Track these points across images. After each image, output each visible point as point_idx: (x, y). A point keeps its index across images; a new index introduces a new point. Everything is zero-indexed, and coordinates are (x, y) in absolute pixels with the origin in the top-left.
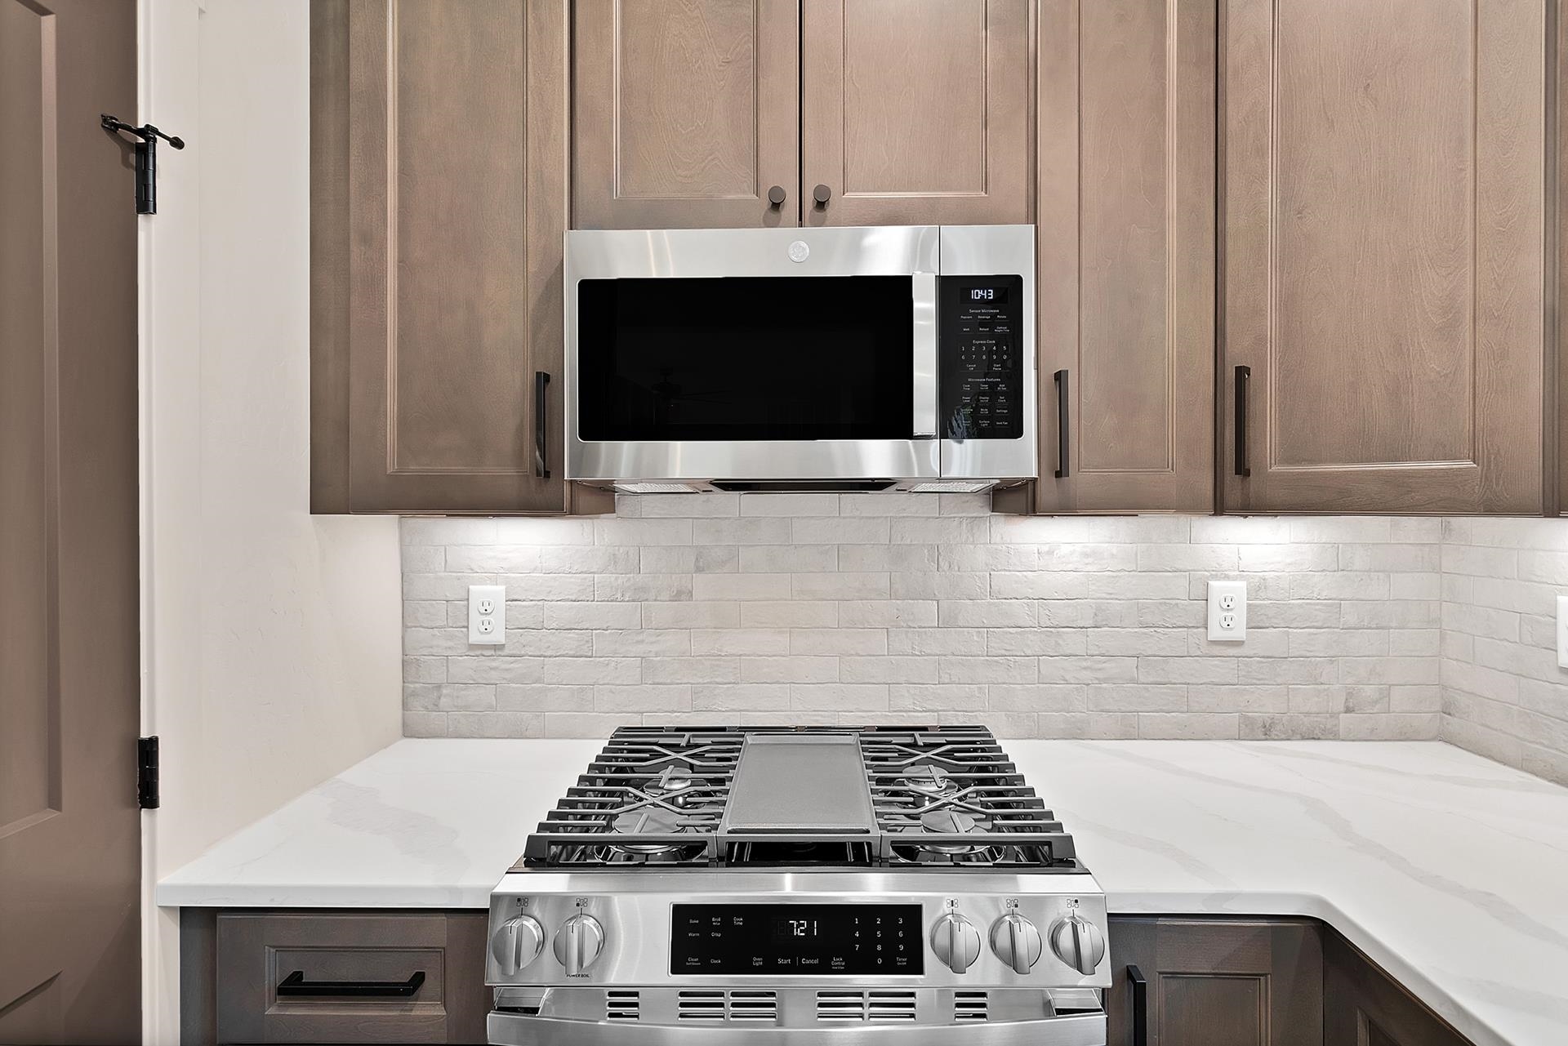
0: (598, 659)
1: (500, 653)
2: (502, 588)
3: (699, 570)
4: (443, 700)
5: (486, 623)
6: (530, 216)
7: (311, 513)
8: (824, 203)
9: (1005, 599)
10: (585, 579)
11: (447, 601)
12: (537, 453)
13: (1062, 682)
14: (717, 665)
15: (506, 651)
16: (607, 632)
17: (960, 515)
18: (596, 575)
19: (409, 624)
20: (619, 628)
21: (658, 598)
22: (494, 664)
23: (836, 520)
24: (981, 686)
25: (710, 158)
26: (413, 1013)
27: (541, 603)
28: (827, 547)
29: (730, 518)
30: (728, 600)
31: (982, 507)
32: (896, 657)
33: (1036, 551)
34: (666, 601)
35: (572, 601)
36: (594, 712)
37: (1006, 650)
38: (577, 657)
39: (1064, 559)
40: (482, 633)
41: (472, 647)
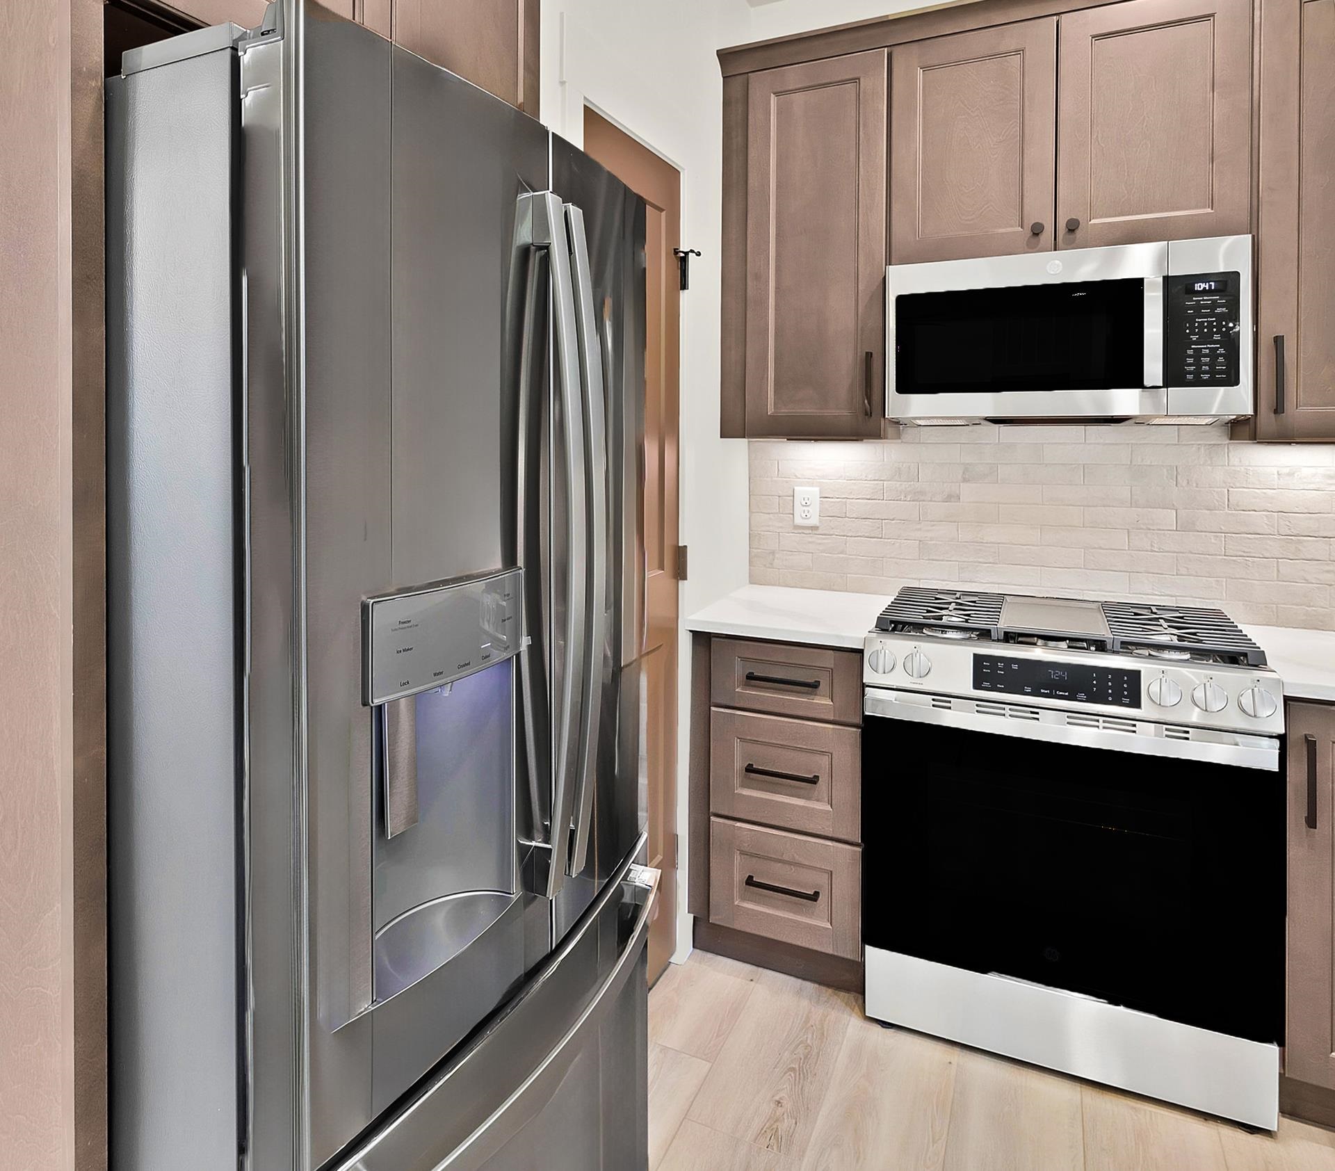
0: (886, 540)
1: (816, 532)
2: (817, 489)
3: (965, 480)
4: (776, 560)
5: (806, 512)
6: (860, 255)
7: (721, 437)
8: (1074, 230)
9: (1243, 510)
10: (877, 484)
11: (779, 496)
12: (866, 401)
13: (1303, 581)
14: (980, 550)
15: (819, 531)
16: (893, 522)
17: (1199, 443)
18: (885, 482)
19: (754, 511)
20: (902, 519)
21: (933, 499)
22: (810, 540)
23: (1082, 445)
24: (1218, 579)
25: (986, 206)
26: (814, 701)
27: (844, 500)
28: (1074, 466)
29: (991, 444)
30: (989, 503)
31: (1220, 436)
32: (1135, 552)
33: (1276, 473)
34: (939, 502)
35: (867, 499)
36: (883, 576)
37: (1244, 552)
38: (871, 538)
39: (1305, 480)
40: (803, 518)
41: (797, 527)
